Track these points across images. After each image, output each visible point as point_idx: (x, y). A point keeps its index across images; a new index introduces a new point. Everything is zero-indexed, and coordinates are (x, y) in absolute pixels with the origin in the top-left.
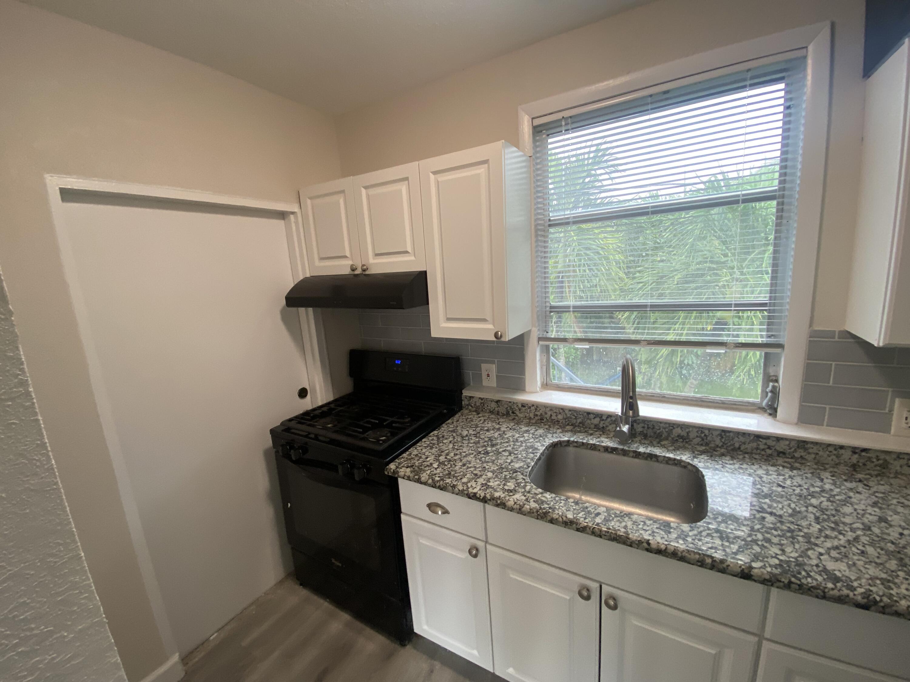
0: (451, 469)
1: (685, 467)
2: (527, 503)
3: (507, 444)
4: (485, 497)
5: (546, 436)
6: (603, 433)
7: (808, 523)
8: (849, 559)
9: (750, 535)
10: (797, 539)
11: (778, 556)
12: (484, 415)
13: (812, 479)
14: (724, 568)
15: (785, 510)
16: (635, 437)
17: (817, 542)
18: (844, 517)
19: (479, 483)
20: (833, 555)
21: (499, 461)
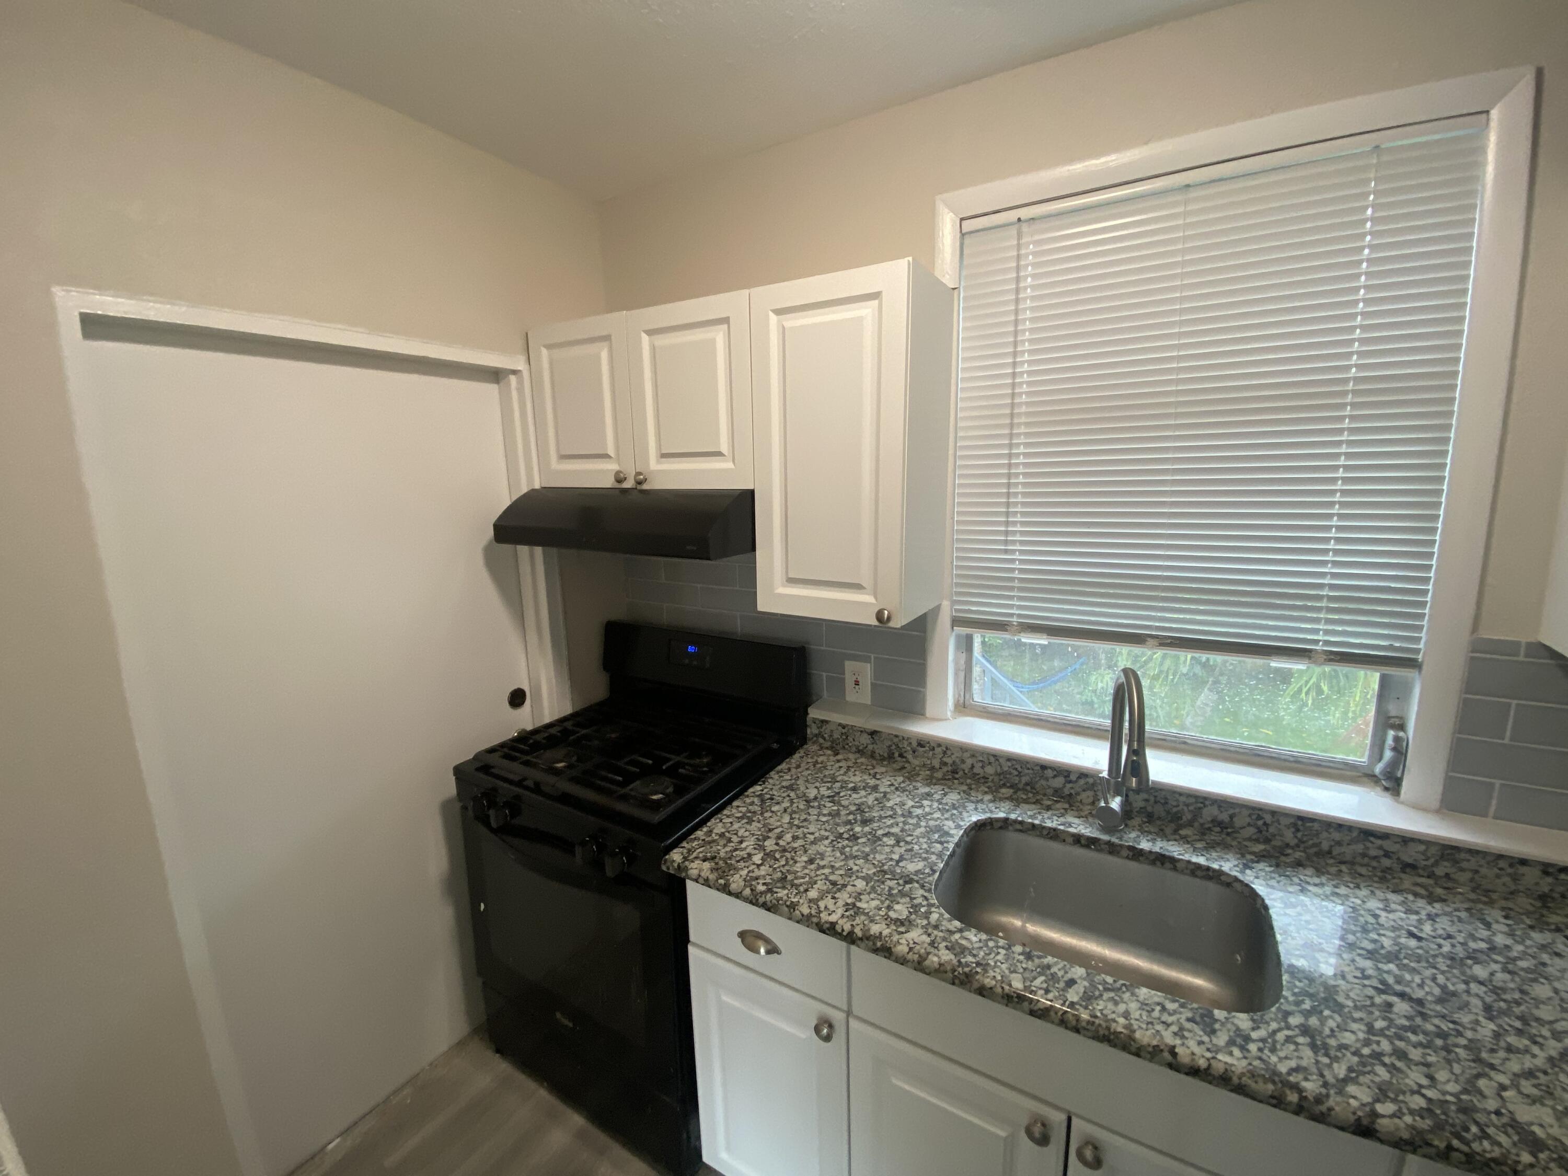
0: (787, 868)
1: (1228, 885)
2: (932, 950)
3: (892, 821)
4: (851, 933)
5: (965, 807)
6: (1071, 806)
7: (1471, 1017)
8: (1555, 1099)
9: (1367, 1043)
10: (1456, 1053)
11: (1424, 1091)
12: (846, 756)
13: (1470, 923)
14: (1322, 1113)
15: (1427, 989)
16: (1131, 818)
17: (1493, 1061)
18: (1537, 1007)
19: (840, 903)
20: (1525, 1091)
21: (878, 857)
